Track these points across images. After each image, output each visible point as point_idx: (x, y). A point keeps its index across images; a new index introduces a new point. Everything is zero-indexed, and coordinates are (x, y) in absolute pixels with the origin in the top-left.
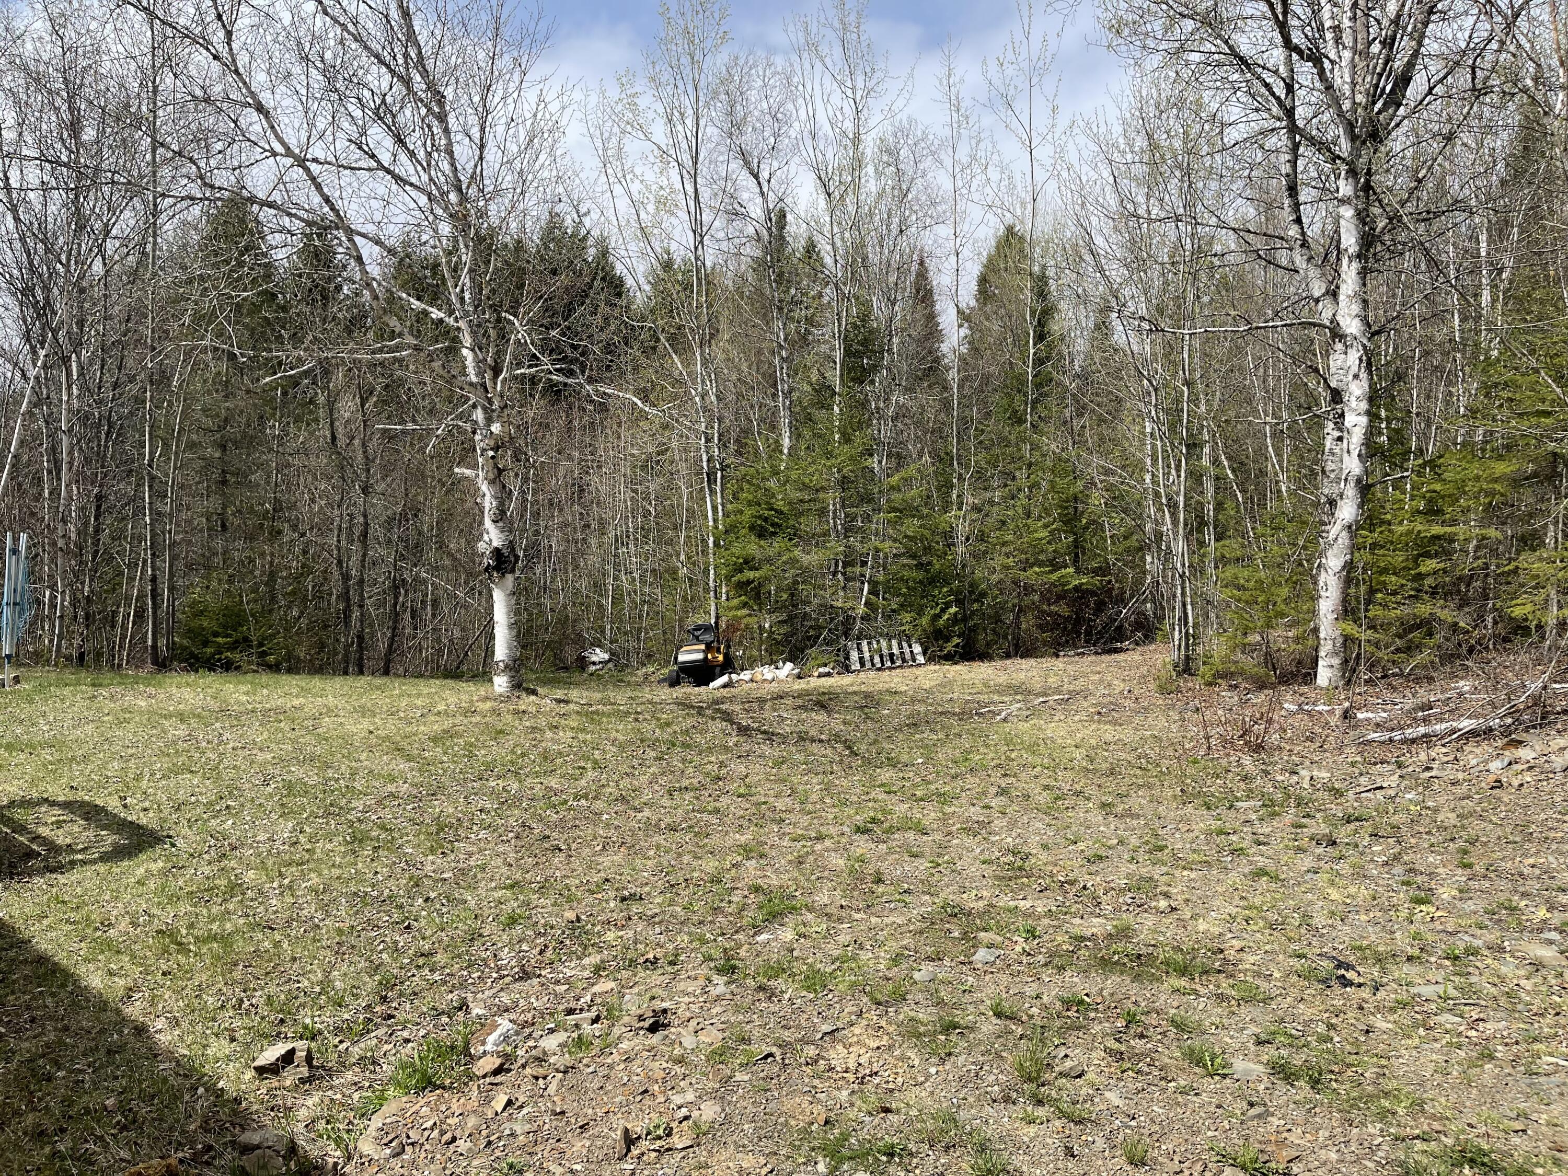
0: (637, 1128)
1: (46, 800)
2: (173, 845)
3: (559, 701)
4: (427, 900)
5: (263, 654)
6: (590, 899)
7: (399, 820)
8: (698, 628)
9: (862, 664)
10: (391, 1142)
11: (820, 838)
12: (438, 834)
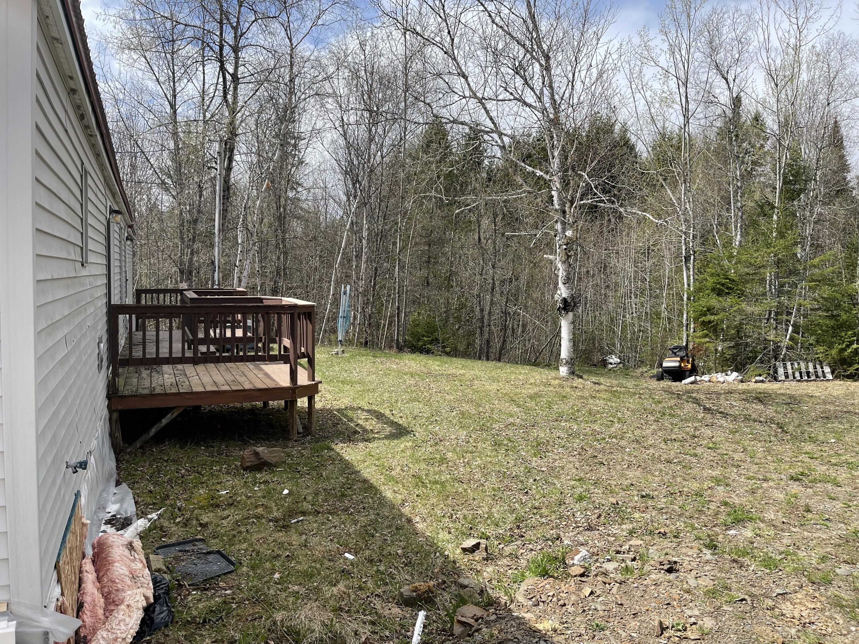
0: (667, 623)
1: (360, 408)
2: (414, 435)
3: (595, 383)
4: (535, 480)
5: (444, 347)
6: (623, 494)
7: (517, 437)
8: (675, 348)
9: (787, 377)
10: (532, 598)
11: (765, 480)
12: (537, 447)
